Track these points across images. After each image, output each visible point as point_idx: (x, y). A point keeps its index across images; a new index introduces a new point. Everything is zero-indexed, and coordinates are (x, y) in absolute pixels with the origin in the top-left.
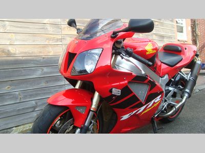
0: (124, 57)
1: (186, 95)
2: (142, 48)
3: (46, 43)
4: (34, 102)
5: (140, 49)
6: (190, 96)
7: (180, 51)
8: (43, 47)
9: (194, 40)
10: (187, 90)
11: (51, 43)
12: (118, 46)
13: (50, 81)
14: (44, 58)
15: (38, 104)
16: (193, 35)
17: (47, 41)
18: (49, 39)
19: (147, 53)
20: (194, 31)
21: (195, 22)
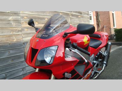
0: (72, 50)
1: (105, 65)
2: (80, 40)
3: (11, 34)
4: (4, 75)
5: (80, 42)
6: (106, 65)
7: (100, 38)
8: (9, 36)
9: (98, 24)
10: (105, 62)
11: (14, 33)
12: (67, 42)
13: (15, 59)
14: (10, 44)
15: (7, 76)
16: (97, 21)
17: (12, 32)
18: (13, 31)
19: (85, 44)
20: (97, 19)
21: (98, 13)
